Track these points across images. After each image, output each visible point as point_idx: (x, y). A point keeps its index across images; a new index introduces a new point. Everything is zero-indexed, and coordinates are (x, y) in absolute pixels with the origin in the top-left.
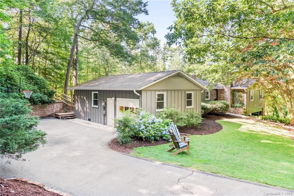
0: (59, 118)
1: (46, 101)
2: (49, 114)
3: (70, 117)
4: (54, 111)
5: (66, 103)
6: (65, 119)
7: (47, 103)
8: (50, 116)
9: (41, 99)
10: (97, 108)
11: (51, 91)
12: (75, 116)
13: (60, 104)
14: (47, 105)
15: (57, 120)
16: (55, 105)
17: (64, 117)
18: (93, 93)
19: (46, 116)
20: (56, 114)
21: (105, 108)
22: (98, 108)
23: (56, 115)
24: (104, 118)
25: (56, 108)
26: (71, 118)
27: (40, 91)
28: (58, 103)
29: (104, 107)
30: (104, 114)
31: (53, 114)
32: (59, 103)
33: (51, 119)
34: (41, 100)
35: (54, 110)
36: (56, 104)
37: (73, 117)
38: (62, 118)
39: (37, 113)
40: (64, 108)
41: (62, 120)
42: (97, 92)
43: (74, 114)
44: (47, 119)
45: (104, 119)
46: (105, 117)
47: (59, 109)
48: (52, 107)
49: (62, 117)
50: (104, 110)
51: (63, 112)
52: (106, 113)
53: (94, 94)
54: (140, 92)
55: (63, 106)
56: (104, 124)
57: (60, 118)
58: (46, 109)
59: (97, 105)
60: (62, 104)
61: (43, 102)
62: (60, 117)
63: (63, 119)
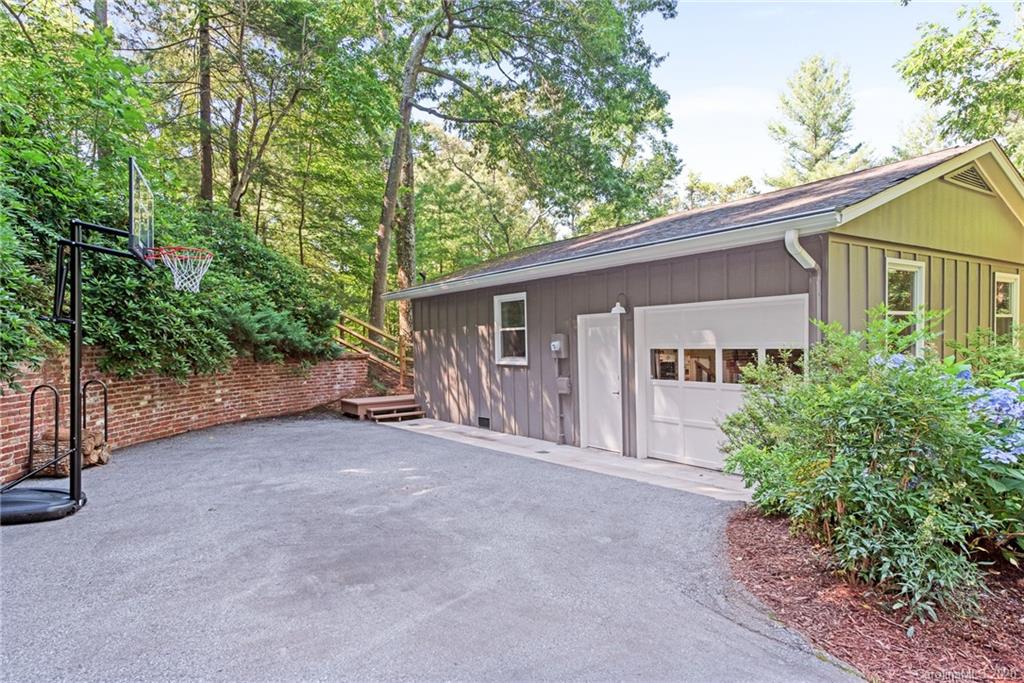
0: (356, 417)
1: (302, 348)
2: (317, 402)
3: (399, 411)
4: (338, 392)
5: (381, 361)
6: (381, 420)
7: (308, 355)
8: (321, 411)
9: (282, 336)
10: (523, 367)
11: (323, 310)
12: (420, 409)
13: (356, 363)
14: (308, 363)
15: (350, 424)
16: (340, 368)
17: (376, 413)
18: (498, 300)
19: (308, 411)
20: (344, 400)
21: (566, 364)
22: (527, 367)
23: (344, 403)
24: (561, 412)
25: (341, 378)
26: (404, 419)
27: (276, 304)
28: (350, 358)
29: (560, 361)
30: (560, 395)
31: (333, 402)
32: (356, 359)
33: (325, 421)
34: (283, 341)
35: (337, 387)
36: (342, 363)
37: (412, 413)
38: (367, 418)
39: (272, 397)
40: (375, 381)
41: (367, 423)
42: (522, 296)
43: (412, 401)
44: (312, 422)
45: (562, 418)
46: (565, 407)
47: (354, 382)
48: (329, 374)
49: (369, 412)
50: (560, 374)
51: (370, 396)
52: (573, 386)
53: (503, 305)
54: (816, 244)
55: (369, 372)
56: (563, 441)
57: (362, 417)
58: (305, 382)
59: (522, 355)
60: (364, 363)
61: (293, 353)
62: (361, 413)
63: (374, 420)
